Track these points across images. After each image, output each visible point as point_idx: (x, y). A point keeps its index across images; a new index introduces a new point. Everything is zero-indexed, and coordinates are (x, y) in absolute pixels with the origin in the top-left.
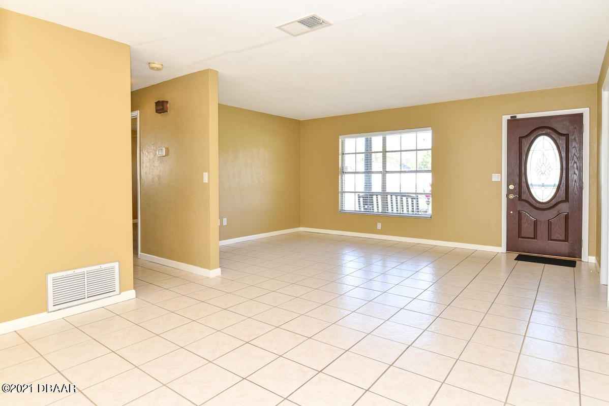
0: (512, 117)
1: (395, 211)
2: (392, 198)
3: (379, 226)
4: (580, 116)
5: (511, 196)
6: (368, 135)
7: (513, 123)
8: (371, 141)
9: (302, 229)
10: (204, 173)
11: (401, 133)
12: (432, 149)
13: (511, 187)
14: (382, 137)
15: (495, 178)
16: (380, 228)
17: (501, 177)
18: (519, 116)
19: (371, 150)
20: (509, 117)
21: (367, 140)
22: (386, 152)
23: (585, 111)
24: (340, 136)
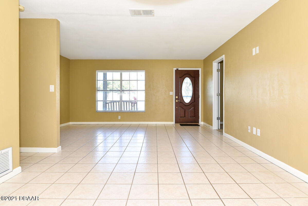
0: (177, 69)
1: (125, 109)
2: (124, 103)
3: (119, 117)
4: (198, 71)
5: (177, 101)
6: (105, 72)
7: (177, 71)
8: (106, 74)
9: (71, 123)
10: (51, 86)
11: (130, 72)
12: (145, 80)
13: (177, 97)
14: (120, 73)
15: (171, 93)
16: (120, 119)
17: (173, 93)
18: (180, 69)
19: (106, 79)
20: (176, 69)
21: (104, 74)
22: (122, 80)
23: (200, 70)
24: (97, 71)
